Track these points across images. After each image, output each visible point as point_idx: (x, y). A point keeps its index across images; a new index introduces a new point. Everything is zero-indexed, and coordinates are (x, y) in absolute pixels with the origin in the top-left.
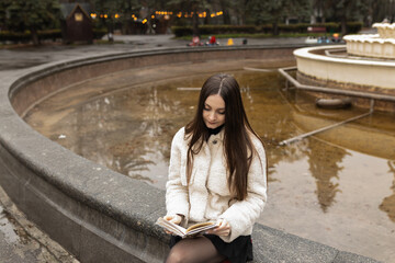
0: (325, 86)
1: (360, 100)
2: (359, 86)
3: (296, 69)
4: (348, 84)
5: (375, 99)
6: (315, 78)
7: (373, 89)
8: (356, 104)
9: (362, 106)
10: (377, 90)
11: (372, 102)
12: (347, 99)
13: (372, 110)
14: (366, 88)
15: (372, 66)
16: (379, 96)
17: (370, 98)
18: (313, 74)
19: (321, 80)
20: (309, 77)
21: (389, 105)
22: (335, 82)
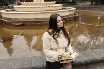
0: (15, 20)
1: (26, 22)
2: (25, 19)
3: (2, 16)
4: (22, 19)
5: (31, 22)
6: (11, 18)
7: (29, 19)
8: (25, 24)
9: (27, 24)
10: (30, 19)
11: (30, 22)
12: (23, 23)
13: (30, 25)
14: (27, 19)
15: (28, 13)
16: (31, 21)
17: (29, 22)
18: (10, 17)
19: (13, 19)
20: (9, 18)
21: (34, 22)
22: (18, 19)
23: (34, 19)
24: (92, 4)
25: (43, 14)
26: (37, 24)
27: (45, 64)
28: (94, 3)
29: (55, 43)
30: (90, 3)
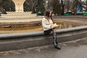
9: (13, 26)
10: (15, 23)
11: (16, 25)
12: (10, 25)
14: (13, 23)
22: (6, 23)
23: (18, 23)
24: (55, 15)
25: (25, 19)
26: (21, 26)
27: (43, 32)
28: (56, 15)
29: (48, 22)
30: (54, 15)
